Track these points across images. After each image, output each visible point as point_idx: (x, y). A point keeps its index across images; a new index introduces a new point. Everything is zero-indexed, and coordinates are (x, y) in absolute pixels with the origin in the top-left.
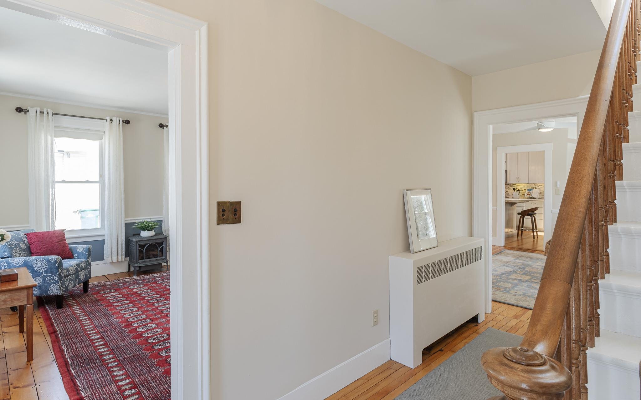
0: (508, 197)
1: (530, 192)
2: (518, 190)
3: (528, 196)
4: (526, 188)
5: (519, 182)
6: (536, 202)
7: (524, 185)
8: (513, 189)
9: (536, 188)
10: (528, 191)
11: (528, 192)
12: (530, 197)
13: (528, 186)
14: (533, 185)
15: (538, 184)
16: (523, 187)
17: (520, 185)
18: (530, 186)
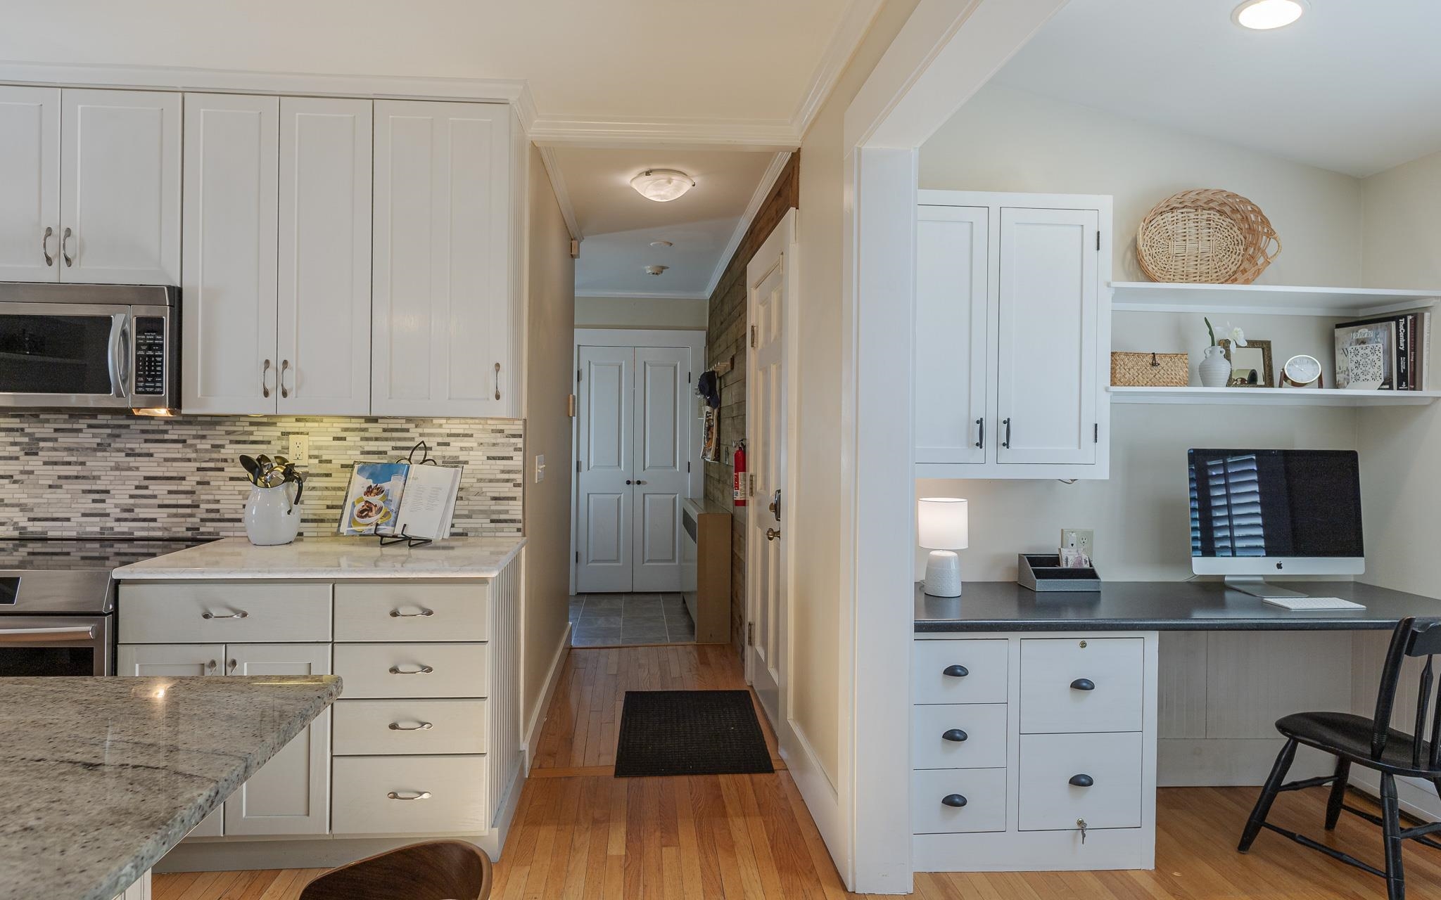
0: (208, 528)
1: (386, 486)
2: (290, 474)
3: (367, 525)
4: (352, 450)
5: (285, 406)
6: (425, 595)
7: (336, 427)
8: (246, 461)
9: (430, 455)
10: (370, 482)
11: (369, 491)
12: (386, 530)
13: (367, 435)
14: (407, 430)
15: (440, 426)
16: (327, 448)
17: (302, 433)
18: (386, 439)
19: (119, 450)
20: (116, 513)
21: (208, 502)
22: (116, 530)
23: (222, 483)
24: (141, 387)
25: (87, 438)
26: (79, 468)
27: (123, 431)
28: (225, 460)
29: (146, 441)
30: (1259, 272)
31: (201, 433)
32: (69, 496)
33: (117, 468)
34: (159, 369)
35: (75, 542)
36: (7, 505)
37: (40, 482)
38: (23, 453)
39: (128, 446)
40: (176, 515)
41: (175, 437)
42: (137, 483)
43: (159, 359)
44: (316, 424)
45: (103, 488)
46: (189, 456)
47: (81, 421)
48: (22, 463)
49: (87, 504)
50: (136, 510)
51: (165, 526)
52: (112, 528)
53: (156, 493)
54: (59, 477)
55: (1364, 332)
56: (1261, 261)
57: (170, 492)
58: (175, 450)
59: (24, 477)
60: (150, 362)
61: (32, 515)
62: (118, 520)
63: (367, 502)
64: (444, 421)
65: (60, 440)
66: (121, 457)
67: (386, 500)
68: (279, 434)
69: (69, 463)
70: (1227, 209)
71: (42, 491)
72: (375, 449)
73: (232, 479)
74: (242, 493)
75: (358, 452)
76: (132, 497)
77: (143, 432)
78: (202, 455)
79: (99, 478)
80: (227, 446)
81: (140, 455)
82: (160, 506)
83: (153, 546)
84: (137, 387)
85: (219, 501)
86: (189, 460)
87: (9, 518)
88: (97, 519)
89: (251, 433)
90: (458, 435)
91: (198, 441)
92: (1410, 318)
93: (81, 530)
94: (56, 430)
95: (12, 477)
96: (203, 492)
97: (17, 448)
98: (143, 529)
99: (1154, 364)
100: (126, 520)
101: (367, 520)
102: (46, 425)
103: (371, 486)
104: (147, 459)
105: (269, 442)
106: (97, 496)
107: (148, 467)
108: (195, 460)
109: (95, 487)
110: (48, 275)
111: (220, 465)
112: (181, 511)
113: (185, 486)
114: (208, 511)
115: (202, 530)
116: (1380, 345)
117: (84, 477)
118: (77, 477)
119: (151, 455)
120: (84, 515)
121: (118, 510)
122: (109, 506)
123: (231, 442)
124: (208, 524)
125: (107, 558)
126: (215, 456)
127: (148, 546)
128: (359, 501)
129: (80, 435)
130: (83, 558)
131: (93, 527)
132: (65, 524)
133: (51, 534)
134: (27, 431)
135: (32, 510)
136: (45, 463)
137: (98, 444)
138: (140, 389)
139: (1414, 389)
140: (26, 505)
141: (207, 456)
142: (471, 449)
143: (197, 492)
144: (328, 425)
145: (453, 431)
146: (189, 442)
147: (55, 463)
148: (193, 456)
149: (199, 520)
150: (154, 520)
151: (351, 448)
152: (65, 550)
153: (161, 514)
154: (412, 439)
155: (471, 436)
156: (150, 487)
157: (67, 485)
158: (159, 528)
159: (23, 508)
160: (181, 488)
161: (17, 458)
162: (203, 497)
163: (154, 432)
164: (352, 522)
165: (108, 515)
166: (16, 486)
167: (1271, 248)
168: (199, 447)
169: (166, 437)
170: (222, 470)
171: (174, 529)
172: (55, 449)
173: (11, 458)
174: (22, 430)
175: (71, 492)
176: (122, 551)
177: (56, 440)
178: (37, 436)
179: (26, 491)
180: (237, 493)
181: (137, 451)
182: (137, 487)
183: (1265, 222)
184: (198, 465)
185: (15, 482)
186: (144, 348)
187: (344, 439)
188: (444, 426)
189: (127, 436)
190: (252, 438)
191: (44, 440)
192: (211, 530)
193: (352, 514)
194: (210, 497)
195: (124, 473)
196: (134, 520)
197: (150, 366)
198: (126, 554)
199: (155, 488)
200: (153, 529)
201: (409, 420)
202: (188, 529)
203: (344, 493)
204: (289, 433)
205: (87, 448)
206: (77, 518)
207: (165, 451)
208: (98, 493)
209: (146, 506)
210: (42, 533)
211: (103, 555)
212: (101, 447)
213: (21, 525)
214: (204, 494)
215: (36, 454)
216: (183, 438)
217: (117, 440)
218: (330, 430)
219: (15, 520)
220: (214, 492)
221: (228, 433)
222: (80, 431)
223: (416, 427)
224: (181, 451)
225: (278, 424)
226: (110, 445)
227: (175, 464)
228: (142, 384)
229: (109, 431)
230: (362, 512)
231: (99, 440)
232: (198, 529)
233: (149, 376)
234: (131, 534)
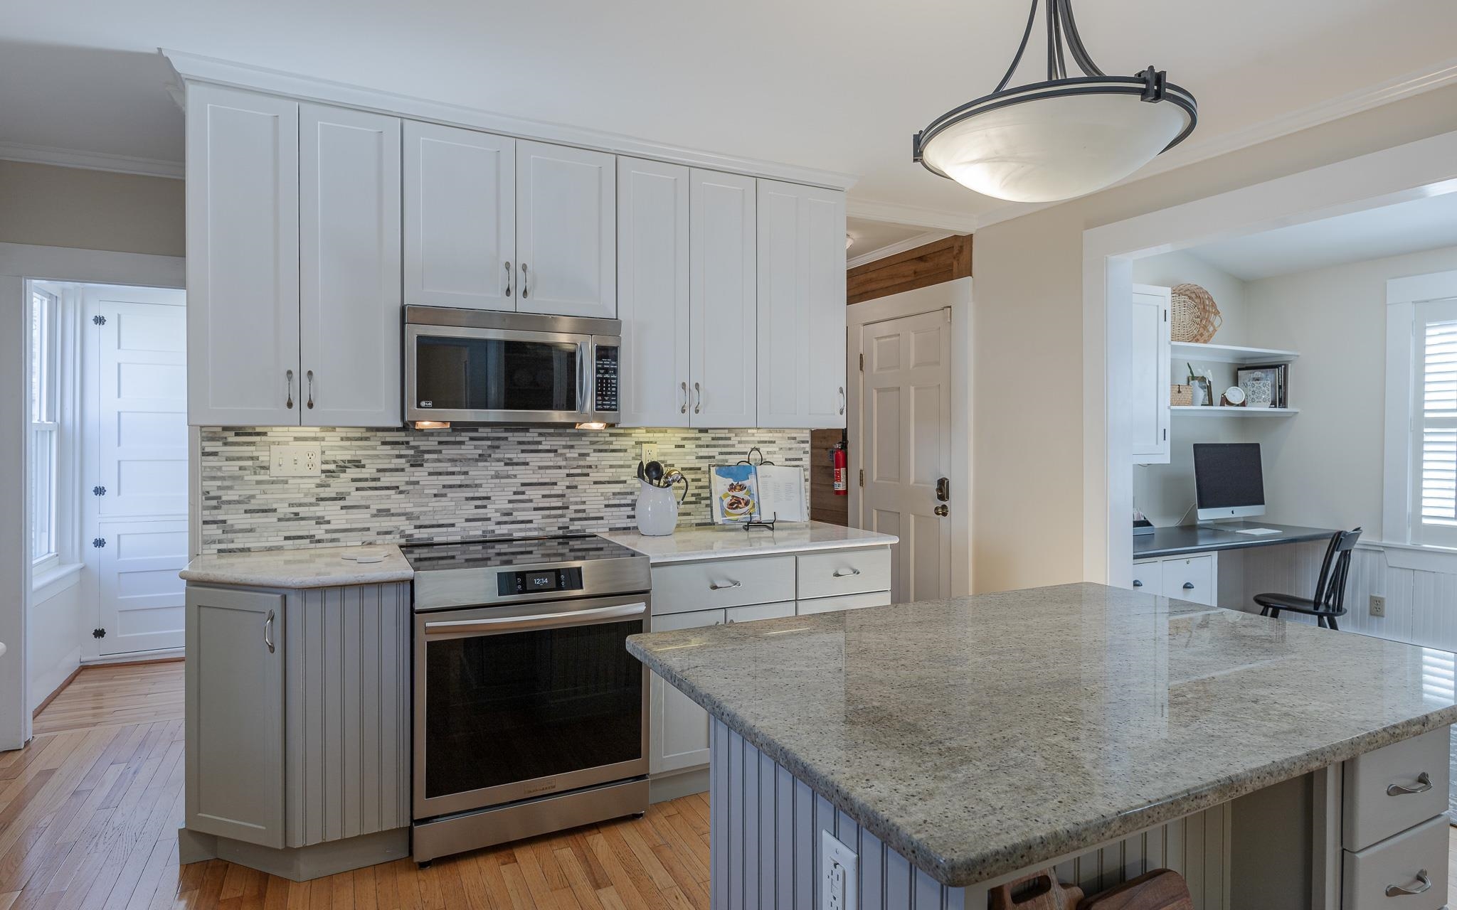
1: (746, 483)
6: (855, 560)
7: (677, 437)
10: (731, 481)
11: (732, 488)
12: (755, 517)
14: (729, 439)
16: (670, 454)
17: (651, 442)
18: (715, 446)
19: (499, 460)
20: (497, 517)
21: (576, 503)
22: (497, 532)
23: (587, 487)
24: (600, 405)
25: (470, 450)
26: (463, 477)
27: (502, 443)
28: (590, 467)
29: (523, 451)
30: (1210, 336)
31: (570, 443)
32: (453, 503)
33: (497, 476)
34: (614, 389)
35: (460, 545)
36: (393, 515)
37: (426, 491)
38: (408, 465)
39: (507, 456)
40: (549, 517)
41: (548, 448)
42: (515, 489)
43: (614, 381)
44: (662, 435)
45: (485, 495)
46: (559, 464)
47: (463, 434)
48: (408, 474)
49: (470, 510)
50: (514, 514)
51: (540, 526)
52: (493, 531)
53: (532, 497)
54: (444, 486)
55: (1258, 373)
56: (1211, 329)
57: (544, 496)
58: (548, 459)
59: (410, 487)
60: (607, 383)
61: (418, 523)
62: (499, 523)
63: (733, 496)
64: (755, 431)
65: (443, 452)
66: (500, 467)
67: (750, 493)
68: (634, 443)
69: (453, 473)
70: (1193, 296)
71: (427, 500)
72: (706, 454)
73: (595, 483)
74: (604, 494)
75: (694, 457)
76: (510, 502)
77: (520, 443)
78: (571, 462)
79: (479, 486)
80: (591, 455)
81: (517, 464)
82: (535, 509)
83: (531, 545)
84: (597, 405)
85: (585, 502)
86: (560, 467)
87: (395, 527)
88: (479, 523)
89: (611, 443)
90: (765, 442)
91: (567, 451)
92: (1283, 366)
93: (465, 534)
94: (440, 443)
95: (398, 487)
96: (572, 495)
97: (403, 460)
98: (521, 530)
99: (1179, 392)
100: (505, 523)
101: (739, 511)
102: (430, 438)
103: (732, 484)
104: (523, 467)
105: (626, 451)
106: (479, 503)
107: (524, 475)
108: (565, 467)
109: (477, 495)
110: (507, 305)
111: (585, 471)
112: (553, 512)
113: (557, 490)
114: (576, 511)
115: (571, 528)
116: (1269, 382)
117: (467, 486)
118: (460, 486)
119: (527, 464)
120: (468, 520)
121: (498, 514)
122: (490, 511)
123: (595, 451)
124: (576, 523)
125: (489, 559)
126: (581, 463)
127: (525, 546)
128: (727, 496)
129: (463, 447)
130: (467, 560)
131: (476, 531)
132: (450, 529)
133: (436, 540)
134: (412, 444)
135: (418, 518)
136: (430, 474)
137: (480, 455)
138: (599, 407)
139: (1285, 407)
140: (412, 513)
141: (575, 463)
142: (775, 453)
143: (567, 496)
144: (671, 435)
145: (762, 439)
146: (559, 451)
147: (440, 474)
148: (563, 463)
149: (568, 520)
150: (531, 522)
151: (686, 454)
152: (450, 554)
153: (537, 517)
154: (733, 446)
155: (774, 442)
156: (527, 493)
157: (451, 494)
158: (535, 529)
159: (409, 516)
160: (553, 492)
161: (403, 470)
162: (571, 499)
163: (529, 443)
164: (724, 513)
165: (489, 519)
166: (402, 496)
167: (1217, 322)
168: (568, 455)
169: (540, 447)
170: (587, 475)
171: (547, 529)
172: (439, 461)
173: (397, 470)
174: (407, 443)
175: (455, 499)
176: (503, 551)
177: (440, 452)
178: (422, 448)
179: (411, 500)
180: (600, 495)
181: (515, 461)
182: (515, 493)
183: (1214, 305)
184: (567, 471)
185: (401, 492)
186: (602, 371)
187: (683, 446)
188: (756, 435)
189: (505, 447)
190: (612, 447)
191: (429, 452)
192: (579, 528)
193: (722, 506)
194: (579, 499)
195: (503, 481)
196: (513, 522)
197: (607, 387)
198: (505, 554)
199: (532, 493)
200: (530, 530)
202: (560, 528)
204: (642, 442)
205: (470, 459)
206: (461, 524)
207: (539, 459)
208: (480, 499)
209: (524, 510)
210: (428, 539)
211: (485, 556)
212: (482, 457)
213: (407, 532)
214: (572, 497)
215: (421, 465)
216: (555, 448)
217: (497, 451)
218: (672, 439)
219: (402, 528)
220: (582, 495)
221: (592, 443)
222: (462, 443)
223: (736, 436)
224: (552, 459)
225: (633, 435)
226: (490, 456)
227: (548, 471)
228: (600, 402)
229: (489, 443)
230: (732, 504)
231: (480, 452)
232: (568, 528)
233: (606, 395)
234: (511, 535)
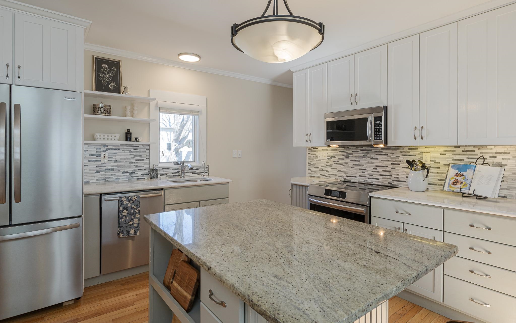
0: (395, 183)
1: (464, 173)
2: (424, 167)
3: (457, 188)
4: (449, 158)
5: (422, 143)
7: (442, 150)
8: (408, 162)
9: (486, 161)
10: (457, 171)
11: (457, 175)
12: (464, 191)
13: (455, 153)
14: (474, 151)
15: (491, 149)
16: (438, 158)
17: (428, 152)
18: (464, 155)
19: (369, 157)
20: (368, 176)
21: (395, 175)
22: (368, 181)
23: (399, 169)
25: (361, 154)
26: (358, 162)
27: (370, 152)
28: (400, 161)
29: (376, 155)
31: (392, 152)
32: (356, 170)
33: (368, 163)
34: (381, 132)
35: (357, 184)
36: (342, 172)
37: (349, 166)
38: (345, 158)
39: (371, 156)
40: (385, 178)
41: (385, 154)
42: (374, 167)
43: (381, 129)
44: (433, 149)
45: (365, 168)
46: (389, 160)
47: (359, 149)
48: (345, 160)
49: (360, 173)
50: (374, 176)
51: (382, 181)
52: (367, 181)
53: (379, 171)
54: (354, 165)
57: (383, 171)
58: (385, 158)
59: (346, 164)
60: (378, 130)
61: (347, 175)
62: (369, 178)
63: (456, 179)
64: (493, 147)
65: (354, 154)
66: (369, 159)
67: (465, 179)
68: (419, 152)
69: (356, 161)
71: (349, 168)
72: (459, 158)
73: (402, 168)
74: (406, 172)
75: (451, 160)
76: (372, 171)
77: (375, 152)
78: (393, 159)
79: (363, 165)
80: (401, 157)
81: (374, 159)
82: (380, 175)
83: (378, 187)
85: (398, 175)
86: (389, 161)
87: (342, 175)
88: (363, 177)
89: (409, 152)
90: (501, 153)
91: (392, 155)
93: (359, 180)
94: (353, 151)
95: (343, 164)
96: (393, 171)
97: (344, 156)
98: (376, 182)
100: (371, 178)
101: (456, 186)
102: (350, 150)
103: (457, 173)
104: (376, 160)
105: (415, 155)
106: (363, 171)
107: (377, 163)
108: (391, 161)
109: (362, 168)
110: (351, 108)
111: (399, 163)
112: (386, 177)
113: (388, 169)
114: (395, 178)
115: (393, 184)
117: (360, 165)
118: (358, 165)
119: (377, 159)
120: (360, 176)
121: (369, 175)
122: (366, 174)
123: (402, 155)
124: (395, 182)
125: (366, 189)
126: (397, 160)
127: (377, 187)
128: (453, 178)
129: (359, 153)
130: (360, 188)
131: (362, 180)
132: (355, 178)
133: (352, 181)
134: (346, 151)
135: (347, 173)
136: (350, 161)
137: (363, 155)
138: (376, 139)
140: (346, 172)
141: (394, 160)
142: (509, 159)
143: (391, 171)
144: (438, 149)
145: (498, 151)
146: (389, 155)
147: (353, 161)
148: (390, 159)
149: (392, 180)
150: (379, 179)
151: (447, 158)
152: (355, 186)
153: (381, 177)
154: (477, 155)
155: (509, 153)
156: (377, 169)
157: (356, 167)
158: (380, 182)
159: (345, 173)
160: (386, 170)
161: (344, 159)
162: (393, 173)
163: (378, 152)
164: (449, 186)
165: (366, 176)
166: (344, 167)
168: (392, 157)
169: (382, 153)
170: (399, 164)
171: (384, 183)
172: (352, 157)
173: (342, 159)
174: (345, 151)
175: (356, 169)
176: (370, 188)
177: (353, 154)
178: (348, 153)
179: (346, 168)
180: (404, 172)
181: (374, 158)
182: (374, 169)
184: (392, 162)
185: (343, 166)
186: (376, 126)
187: (445, 154)
188: (493, 149)
189: (371, 153)
190: (409, 154)
191: (350, 154)
192: (396, 184)
193: (449, 183)
194: (396, 173)
195: (370, 164)
196: (373, 179)
198: (371, 189)
199: (379, 169)
200: (378, 182)
201: (475, 147)
202: (389, 183)
203: (446, 175)
204: (423, 152)
205: (361, 157)
206: (358, 177)
207: (382, 158)
208: (363, 170)
209: (376, 175)
210: (350, 180)
211: (365, 188)
212: (364, 156)
213: (345, 177)
214: (393, 172)
215: (348, 158)
216: (387, 154)
217: (368, 154)
218: (439, 151)
219: (343, 176)
220: (397, 172)
221: (401, 152)
222: (358, 151)
223: (479, 149)
224: (386, 158)
225: (418, 149)
226: (366, 156)
227: (385, 162)
228: (376, 137)
229: (366, 152)
230: (454, 183)
231: (363, 154)
232: (392, 183)
233: (378, 134)
234: (372, 183)
